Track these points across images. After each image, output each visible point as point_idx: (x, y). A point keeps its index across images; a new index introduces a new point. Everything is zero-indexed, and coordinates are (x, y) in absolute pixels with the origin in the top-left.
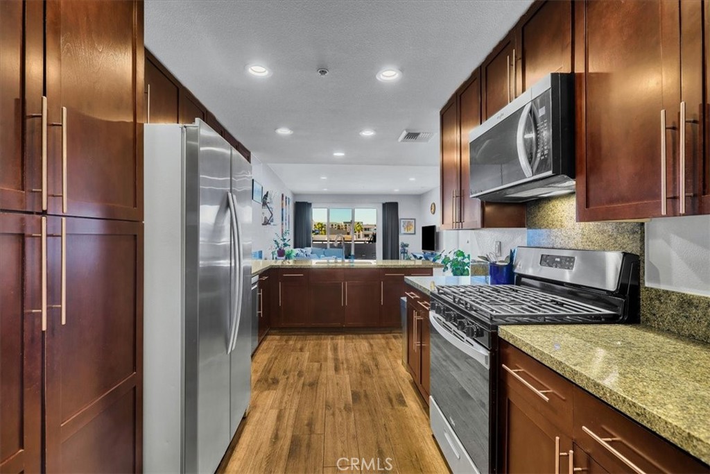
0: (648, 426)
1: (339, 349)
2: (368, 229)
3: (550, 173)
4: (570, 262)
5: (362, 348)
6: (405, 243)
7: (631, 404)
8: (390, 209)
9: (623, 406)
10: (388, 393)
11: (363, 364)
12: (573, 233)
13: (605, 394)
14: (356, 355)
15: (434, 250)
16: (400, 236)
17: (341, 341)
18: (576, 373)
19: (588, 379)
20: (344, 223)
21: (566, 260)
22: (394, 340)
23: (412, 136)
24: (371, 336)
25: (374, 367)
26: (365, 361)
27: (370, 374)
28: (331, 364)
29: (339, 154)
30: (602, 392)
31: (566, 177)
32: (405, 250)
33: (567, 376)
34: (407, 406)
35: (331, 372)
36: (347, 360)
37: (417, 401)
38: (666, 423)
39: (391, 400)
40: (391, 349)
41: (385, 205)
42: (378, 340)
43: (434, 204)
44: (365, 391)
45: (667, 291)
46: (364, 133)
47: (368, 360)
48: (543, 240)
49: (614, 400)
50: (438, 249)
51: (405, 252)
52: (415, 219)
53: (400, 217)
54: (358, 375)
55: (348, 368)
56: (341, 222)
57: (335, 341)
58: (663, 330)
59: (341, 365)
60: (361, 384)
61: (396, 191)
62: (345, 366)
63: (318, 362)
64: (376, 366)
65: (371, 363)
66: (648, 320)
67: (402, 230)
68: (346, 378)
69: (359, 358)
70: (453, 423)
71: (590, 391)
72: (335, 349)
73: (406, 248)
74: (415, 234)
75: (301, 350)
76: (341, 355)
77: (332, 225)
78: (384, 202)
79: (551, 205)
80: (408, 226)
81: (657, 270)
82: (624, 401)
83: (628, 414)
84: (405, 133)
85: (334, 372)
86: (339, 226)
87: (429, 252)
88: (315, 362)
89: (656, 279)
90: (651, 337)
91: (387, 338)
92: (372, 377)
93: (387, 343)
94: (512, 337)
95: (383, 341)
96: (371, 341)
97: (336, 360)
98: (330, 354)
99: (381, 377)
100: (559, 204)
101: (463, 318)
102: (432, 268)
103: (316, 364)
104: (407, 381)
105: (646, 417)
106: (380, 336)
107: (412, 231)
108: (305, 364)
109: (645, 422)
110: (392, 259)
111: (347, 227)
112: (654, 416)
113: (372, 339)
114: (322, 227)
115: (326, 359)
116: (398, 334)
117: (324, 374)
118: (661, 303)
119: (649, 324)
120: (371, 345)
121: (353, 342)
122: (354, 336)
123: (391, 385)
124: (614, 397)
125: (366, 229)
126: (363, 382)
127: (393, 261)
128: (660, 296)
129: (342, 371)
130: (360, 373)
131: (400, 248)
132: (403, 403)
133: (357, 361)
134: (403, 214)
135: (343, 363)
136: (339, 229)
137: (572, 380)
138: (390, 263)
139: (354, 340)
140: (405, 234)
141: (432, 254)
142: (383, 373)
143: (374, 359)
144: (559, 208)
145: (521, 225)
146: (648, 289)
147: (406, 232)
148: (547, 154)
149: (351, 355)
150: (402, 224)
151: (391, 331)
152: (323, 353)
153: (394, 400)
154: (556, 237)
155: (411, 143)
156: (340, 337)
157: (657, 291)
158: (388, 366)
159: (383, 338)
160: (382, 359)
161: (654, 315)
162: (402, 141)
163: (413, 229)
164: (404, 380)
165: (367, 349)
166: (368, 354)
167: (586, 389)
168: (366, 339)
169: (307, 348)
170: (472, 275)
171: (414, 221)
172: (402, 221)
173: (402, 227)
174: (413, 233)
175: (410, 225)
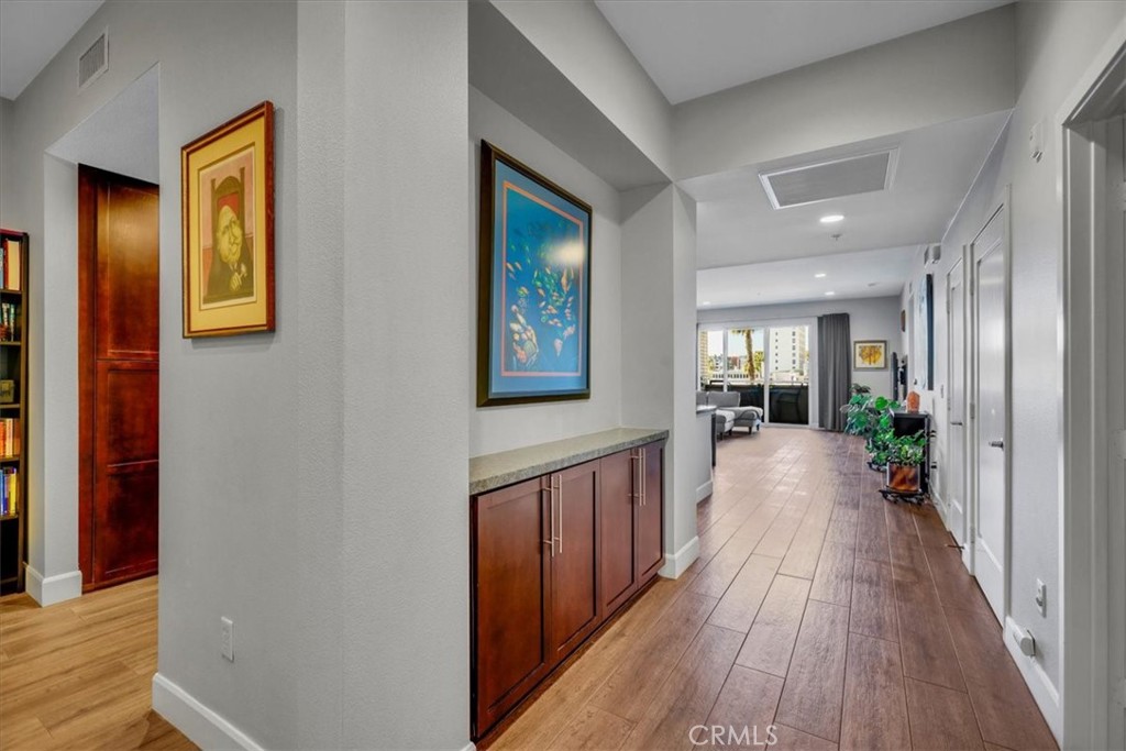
8: (834, 326)
16: (853, 373)
41: (821, 320)
43: (904, 312)
52: (885, 342)
53: (854, 337)
67: (858, 362)
74: (884, 368)
78: (820, 314)
134: (859, 332)
147: (867, 365)
150: (858, 350)
163: (882, 358)
171: (883, 345)
172: (858, 345)
173: (859, 359)
174: (883, 366)
175: (876, 352)
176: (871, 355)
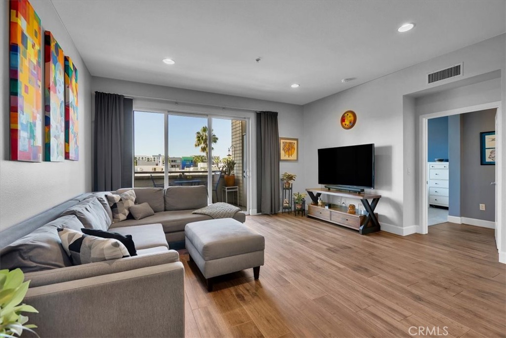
20: (153, 156)
32: (289, 184)
51: (287, 189)
52: (297, 140)
56: (150, 156)
67: (282, 154)
73: (291, 182)
74: (297, 161)
77: (143, 158)
86: (148, 159)
111: (156, 159)
125: (172, 161)
136: (148, 161)
147: (287, 157)
150: (282, 146)
163: (295, 153)
172: (282, 141)
174: (296, 159)
175: (292, 147)
176: (289, 150)
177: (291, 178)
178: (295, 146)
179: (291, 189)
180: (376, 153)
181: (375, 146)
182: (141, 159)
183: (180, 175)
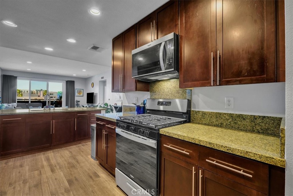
0: (232, 153)
1: (51, 159)
2: (52, 94)
3: (173, 69)
4: (169, 103)
5: (66, 155)
6: (78, 100)
7: (225, 147)
8: (70, 84)
9: (221, 148)
10: (88, 174)
11: (69, 163)
12: (168, 93)
13: (214, 146)
14: (63, 159)
15: (93, 103)
16: (75, 97)
17: (50, 154)
18: (201, 141)
19: (207, 142)
20: (36, 90)
21: (167, 103)
22: (82, 147)
23: (95, 48)
24: (69, 147)
25: (76, 163)
26: (69, 161)
27: (75, 167)
28: (47, 169)
29: (49, 49)
30: (213, 145)
31: (177, 71)
32: (78, 103)
33: (197, 143)
34: (100, 177)
35: (49, 173)
36: (58, 164)
37: (104, 173)
38: (238, 150)
39: (91, 177)
40: (82, 152)
41: (67, 82)
42: (74, 148)
43: (93, 83)
44: (75, 177)
45: (199, 111)
46: (69, 40)
47: (71, 160)
48: (157, 96)
49: (218, 147)
50: (95, 103)
51: (78, 105)
52: (83, 89)
53: (75, 88)
54: (68, 170)
55: (60, 168)
57: (46, 155)
58: (197, 123)
59: (55, 168)
60: (71, 174)
61: (74, 75)
62: (58, 167)
63: (37, 170)
64: (77, 162)
65: (74, 161)
66: (193, 121)
67: (76, 94)
68: (61, 174)
69: (66, 161)
70: (132, 176)
71: (207, 146)
72: (48, 160)
73: (79, 103)
74: (83, 96)
75: (21, 166)
76: (53, 162)
78: (67, 80)
79: (160, 83)
80: (79, 92)
81: (195, 105)
82: (222, 146)
83: (224, 151)
84: (92, 46)
85: (51, 173)
86: (32, 92)
87: (90, 104)
88: (35, 171)
89: (195, 108)
90: (194, 125)
91: (79, 147)
92: (77, 169)
93: (80, 149)
94: (168, 132)
95: (77, 149)
96: (70, 150)
97: (51, 166)
98: (45, 163)
99: (82, 167)
100: (163, 83)
101: (140, 129)
102: (101, 110)
103: (36, 171)
104: (96, 165)
105: (231, 150)
106: (74, 146)
107: (82, 95)
108: (27, 174)
109: (230, 151)
110: (71, 107)
111: (38, 93)
112: (234, 149)
113: (70, 148)
114: (20, 92)
115: (43, 167)
116: (84, 144)
117: (44, 176)
118: (197, 115)
119: (193, 122)
120: (71, 152)
121: (59, 153)
122: (58, 149)
123: (89, 169)
124: (218, 146)
125: (51, 94)
126: (72, 173)
127: (72, 108)
128: (197, 113)
129: (57, 171)
130: (69, 168)
131: (75, 103)
132: (98, 176)
133: (65, 162)
134: (77, 86)
135: (56, 166)
137: (199, 144)
138: (70, 110)
139: (59, 152)
140: (77, 96)
141: (92, 105)
142: (82, 164)
143: (75, 159)
144: (163, 84)
145: (148, 91)
146: (193, 111)
147: (79, 95)
148: (172, 62)
149: (60, 160)
150: (76, 91)
151: (80, 142)
152: (40, 164)
153: (93, 176)
154: (162, 95)
155: (94, 51)
156: (49, 152)
157: (196, 111)
158: (84, 160)
159: (77, 147)
160: (80, 158)
161: (195, 119)
162: (89, 50)
163: (82, 94)
164: (94, 165)
165: (69, 155)
166: (70, 157)
167: (206, 146)
168: (67, 149)
169: (26, 164)
170: (124, 112)
171: (82, 90)
172: (76, 90)
173: (77, 93)
175: (81, 92)
176: (80, 92)
177: (79, 102)
178: (82, 91)
179: (79, 105)
180: (95, 95)
181: (95, 93)
182: (26, 92)
183: (38, 101)
